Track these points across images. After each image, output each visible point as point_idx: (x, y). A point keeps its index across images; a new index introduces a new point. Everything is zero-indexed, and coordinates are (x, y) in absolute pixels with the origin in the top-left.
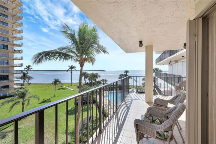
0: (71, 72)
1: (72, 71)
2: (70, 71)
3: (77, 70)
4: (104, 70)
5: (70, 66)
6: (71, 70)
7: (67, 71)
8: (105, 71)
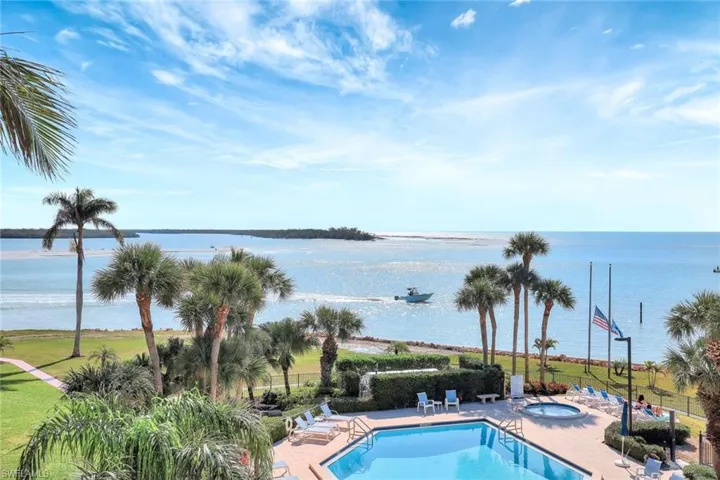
0: (79, 249)
1: (80, 234)
2: (67, 234)
3: (119, 227)
4: (363, 229)
5: (64, 201)
6: (71, 226)
7: (49, 236)
8: (367, 237)
